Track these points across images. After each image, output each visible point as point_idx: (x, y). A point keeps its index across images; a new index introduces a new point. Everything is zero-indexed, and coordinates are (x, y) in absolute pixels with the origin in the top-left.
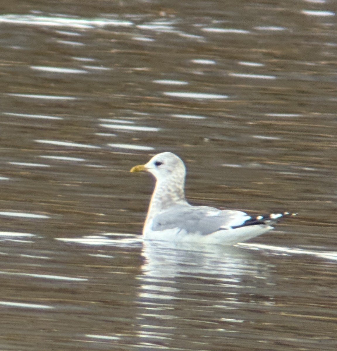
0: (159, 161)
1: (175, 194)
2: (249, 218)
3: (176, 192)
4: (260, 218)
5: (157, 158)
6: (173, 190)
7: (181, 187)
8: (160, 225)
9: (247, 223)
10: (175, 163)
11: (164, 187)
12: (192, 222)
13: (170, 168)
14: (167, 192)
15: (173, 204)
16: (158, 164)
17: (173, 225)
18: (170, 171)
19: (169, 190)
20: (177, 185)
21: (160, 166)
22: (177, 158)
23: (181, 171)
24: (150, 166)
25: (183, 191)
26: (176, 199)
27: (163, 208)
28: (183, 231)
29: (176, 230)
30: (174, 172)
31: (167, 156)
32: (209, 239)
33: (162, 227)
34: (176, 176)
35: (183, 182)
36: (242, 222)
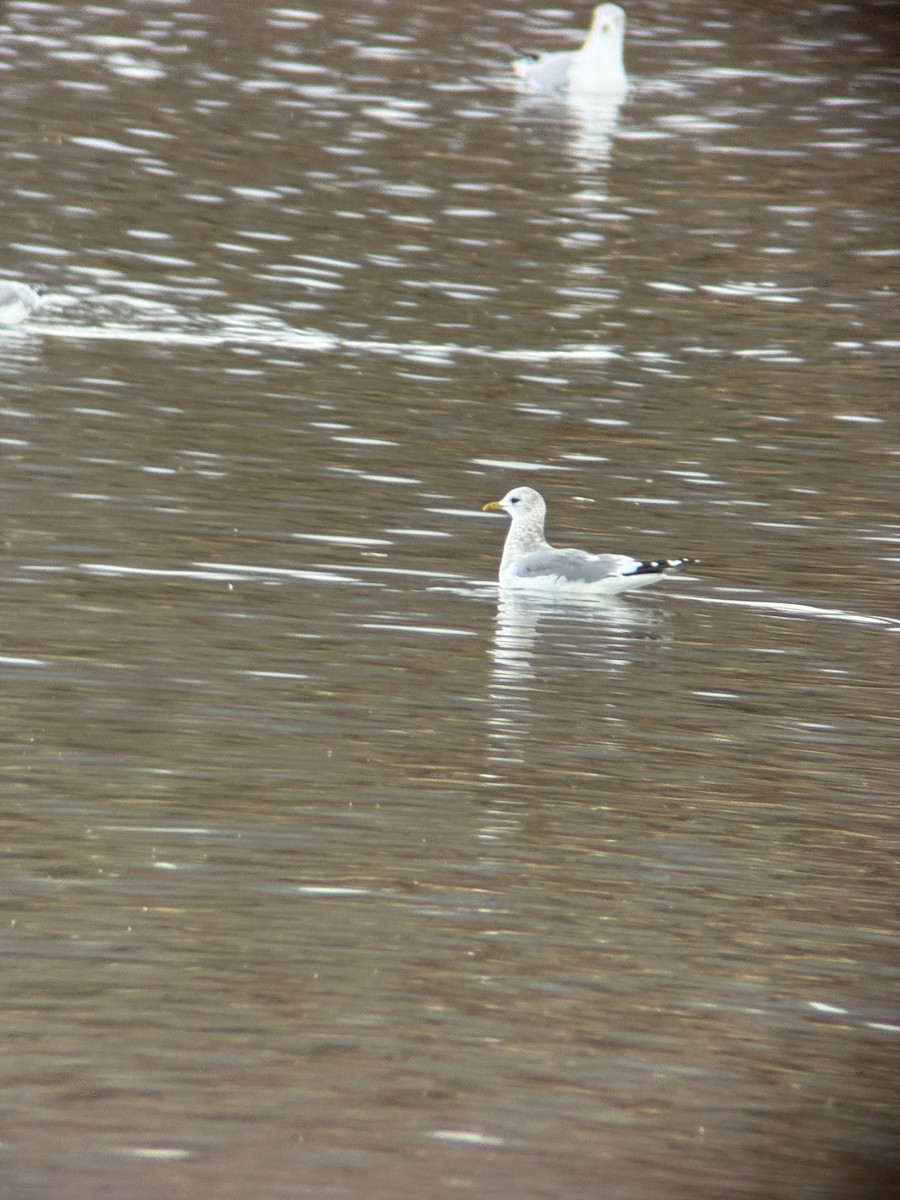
0: (516, 497)
1: (536, 534)
2: (640, 564)
3: (536, 531)
4: (655, 564)
5: (513, 493)
6: (534, 530)
7: (542, 526)
8: (529, 570)
9: (640, 571)
10: (534, 499)
11: (523, 526)
12: (572, 568)
13: (529, 505)
14: (527, 532)
15: (536, 547)
16: (514, 501)
17: (548, 571)
18: (528, 509)
19: (530, 530)
20: (537, 524)
21: (517, 504)
22: (537, 493)
23: (540, 509)
24: (505, 503)
25: (542, 531)
26: (538, 539)
27: (526, 550)
28: (563, 578)
29: (553, 577)
30: (533, 509)
31: (525, 492)
32: (594, 587)
33: (532, 573)
34: (535, 515)
35: (543, 521)
36: (634, 570)
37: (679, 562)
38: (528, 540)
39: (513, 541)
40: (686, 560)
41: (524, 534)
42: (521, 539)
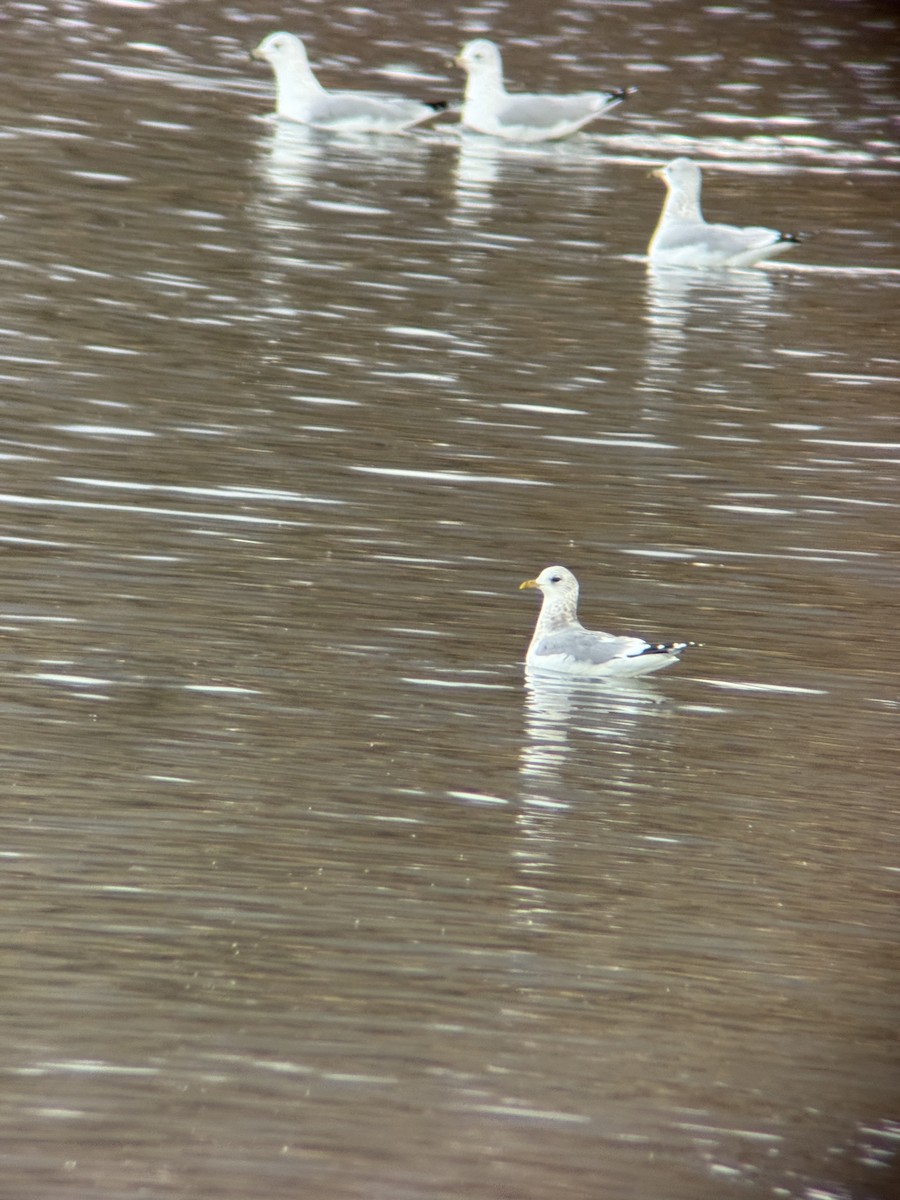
0: (557, 576)
1: (570, 615)
2: (648, 646)
3: (569, 611)
4: (661, 647)
9: (646, 652)
14: (562, 611)
15: (565, 627)
16: (554, 580)
17: (560, 650)
19: (565, 610)
21: (557, 583)
26: (570, 619)
27: (554, 629)
28: (571, 658)
29: (563, 656)
33: (548, 651)
36: (641, 651)
37: (683, 645)
38: (559, 619)
39: (544, 620)
40: (692, 643)
41: (557, 614)
42: (553, 619)
